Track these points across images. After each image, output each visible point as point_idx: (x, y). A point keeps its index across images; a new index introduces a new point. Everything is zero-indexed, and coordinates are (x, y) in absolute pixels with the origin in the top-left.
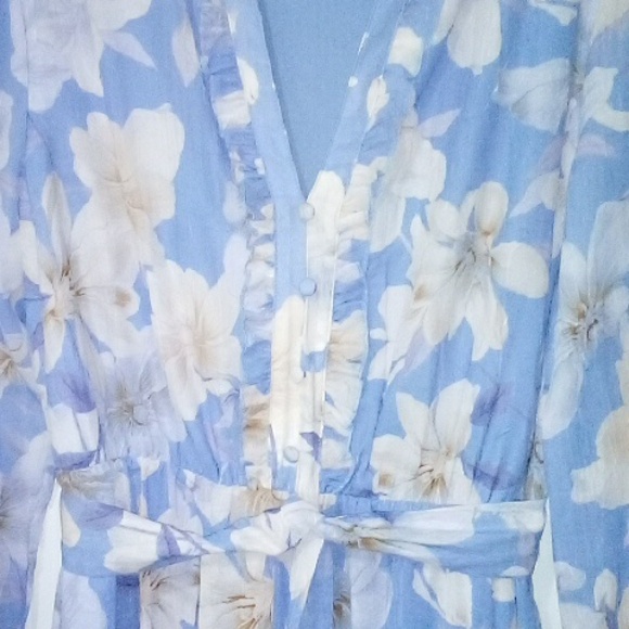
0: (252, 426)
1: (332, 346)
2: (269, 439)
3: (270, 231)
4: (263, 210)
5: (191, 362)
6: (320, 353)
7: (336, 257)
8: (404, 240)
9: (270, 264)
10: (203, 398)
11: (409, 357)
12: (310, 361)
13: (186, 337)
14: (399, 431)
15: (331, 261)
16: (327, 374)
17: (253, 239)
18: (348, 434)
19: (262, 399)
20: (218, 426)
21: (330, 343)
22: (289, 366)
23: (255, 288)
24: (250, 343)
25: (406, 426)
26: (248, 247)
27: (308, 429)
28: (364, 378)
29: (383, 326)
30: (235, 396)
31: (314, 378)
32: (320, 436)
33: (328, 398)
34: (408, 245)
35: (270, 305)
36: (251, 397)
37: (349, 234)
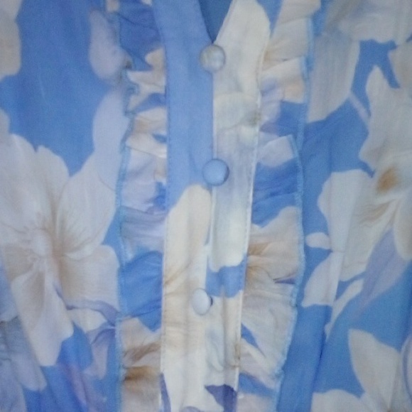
0: (135, 376)
1: (253, 258)
2: (160, 396)
3: (160, 90)
4: (149, 58)
5: (50, 281)
6: (234, 268)
7: (257, 129)
8: (357, 104)
9: (161, 139)
10: (68, 332)
11: (370, 277)
12: (220, 282)
13: (41, 245)
14: (352, 386)
15: (250, 133)
16: (245, 299)
17: (134, 101)
18: (275, 386)
19: (148, 338)
20: (88, 372)
21: (248, 255)
22: (189, 289)
23: (137, 173)
24: (130, 255)
25: (362, 379)
26: (126, 113)
27: (218, 381)
28: (298, 306)
29: (325, 229)
30: (108, 333)
31: (225, 306)
32: (235, 388)
33: (246, 334)
34: (362, 112)
35: (162, 200)
36: (132, 334)
37: (278, 95)
